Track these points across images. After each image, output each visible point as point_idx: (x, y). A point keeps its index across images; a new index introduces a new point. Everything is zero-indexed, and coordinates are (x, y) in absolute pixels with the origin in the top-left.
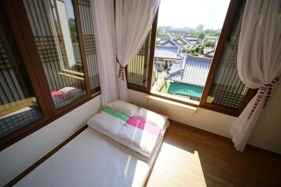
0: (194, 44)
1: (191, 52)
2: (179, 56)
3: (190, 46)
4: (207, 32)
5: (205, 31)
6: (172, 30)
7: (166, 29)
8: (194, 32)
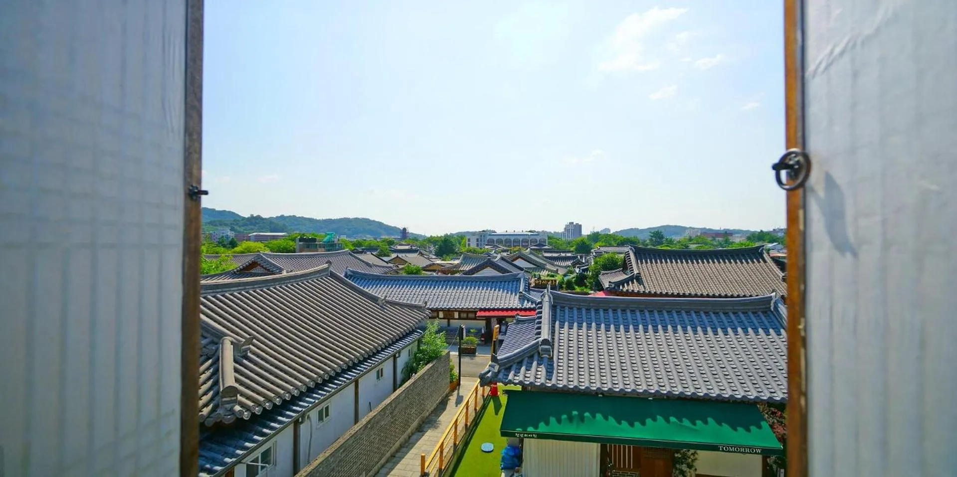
0: (569, 266)
1: (564, 286)
2: (526, 301)
3: (557, 272)
4: (595, 237)
5: (588, 236)
6: (495, 238)
7: (478, 237)
8: (558, 240)
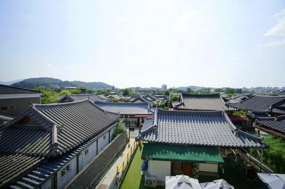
0: (162, 100)
1: (161, 106)
2: (150, 112)
3: (159, 102)
4: (171, 90)
5: (169, 89)
6: (141, 90)
7: (136, 89)
8: (160, 90)
